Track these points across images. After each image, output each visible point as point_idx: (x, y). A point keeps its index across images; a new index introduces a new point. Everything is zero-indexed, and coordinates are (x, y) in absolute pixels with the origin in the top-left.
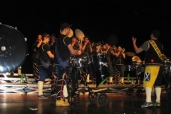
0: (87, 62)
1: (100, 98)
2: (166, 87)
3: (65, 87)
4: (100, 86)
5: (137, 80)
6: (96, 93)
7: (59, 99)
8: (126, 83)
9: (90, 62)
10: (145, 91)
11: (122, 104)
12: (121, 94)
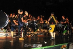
0: (30, 23)
1: (35, 37)
2: (58, 32)
3: (22, 33)
4: (35, 32)
5: (48, 30)
6: (33, 35)
7: (20, 37)
8: (43, 31)
9: (31, 24)
10: (50, 34)
11: (42, 39)
12: (42, 35)
